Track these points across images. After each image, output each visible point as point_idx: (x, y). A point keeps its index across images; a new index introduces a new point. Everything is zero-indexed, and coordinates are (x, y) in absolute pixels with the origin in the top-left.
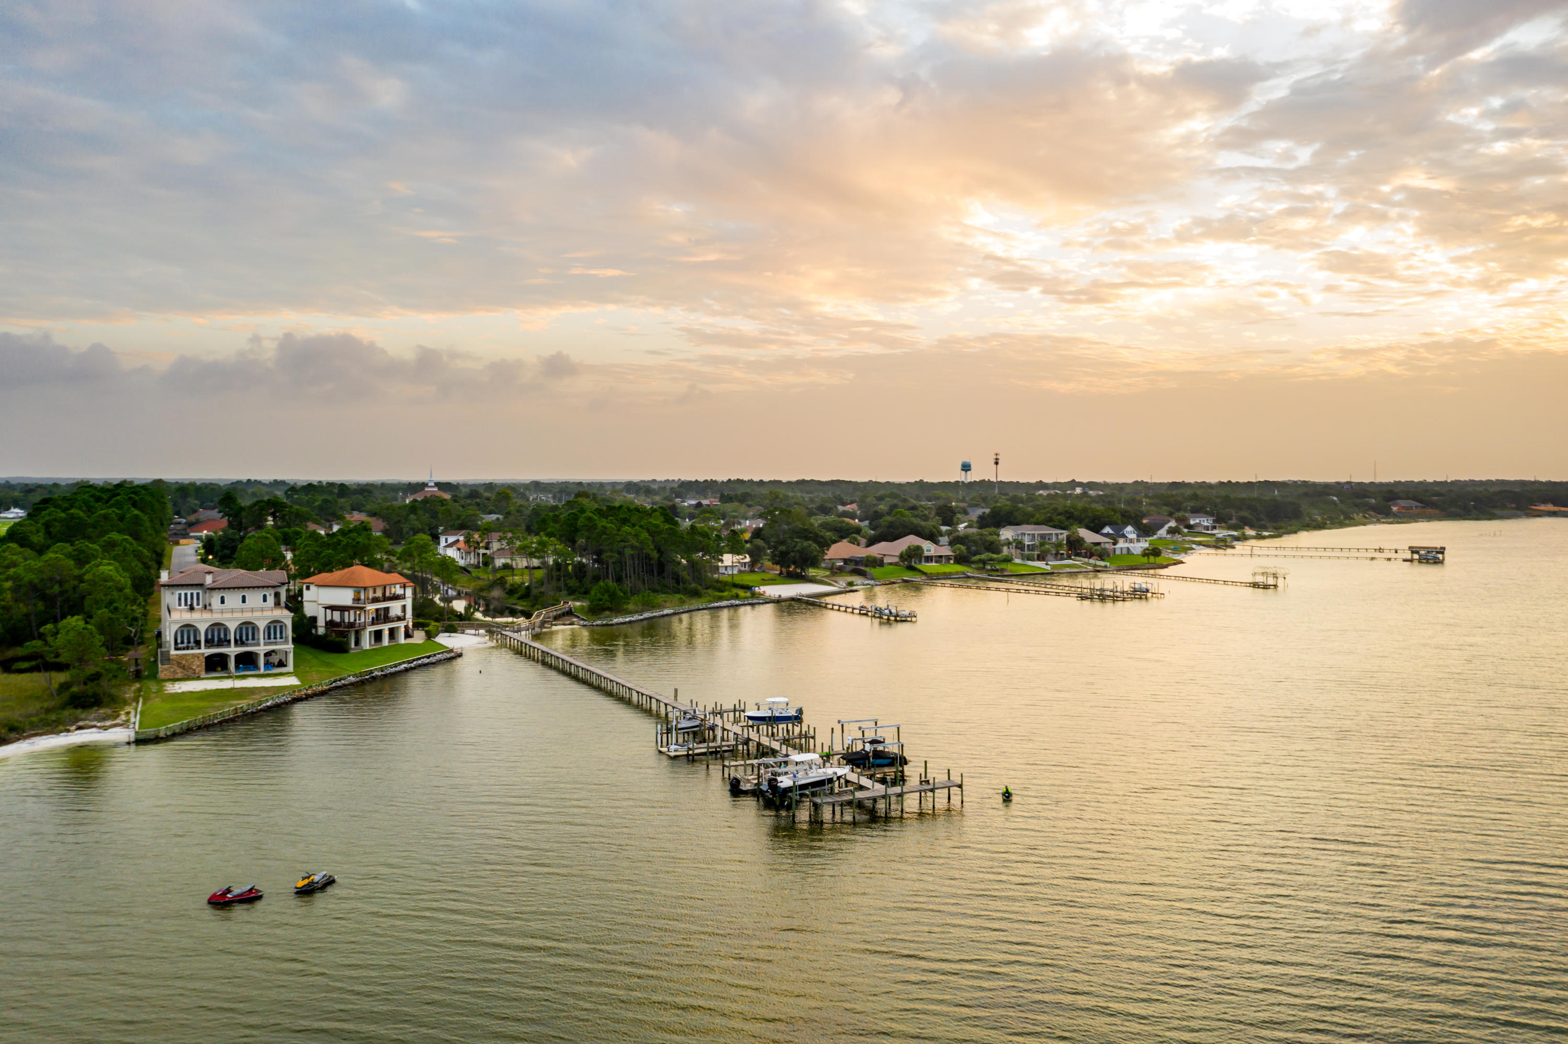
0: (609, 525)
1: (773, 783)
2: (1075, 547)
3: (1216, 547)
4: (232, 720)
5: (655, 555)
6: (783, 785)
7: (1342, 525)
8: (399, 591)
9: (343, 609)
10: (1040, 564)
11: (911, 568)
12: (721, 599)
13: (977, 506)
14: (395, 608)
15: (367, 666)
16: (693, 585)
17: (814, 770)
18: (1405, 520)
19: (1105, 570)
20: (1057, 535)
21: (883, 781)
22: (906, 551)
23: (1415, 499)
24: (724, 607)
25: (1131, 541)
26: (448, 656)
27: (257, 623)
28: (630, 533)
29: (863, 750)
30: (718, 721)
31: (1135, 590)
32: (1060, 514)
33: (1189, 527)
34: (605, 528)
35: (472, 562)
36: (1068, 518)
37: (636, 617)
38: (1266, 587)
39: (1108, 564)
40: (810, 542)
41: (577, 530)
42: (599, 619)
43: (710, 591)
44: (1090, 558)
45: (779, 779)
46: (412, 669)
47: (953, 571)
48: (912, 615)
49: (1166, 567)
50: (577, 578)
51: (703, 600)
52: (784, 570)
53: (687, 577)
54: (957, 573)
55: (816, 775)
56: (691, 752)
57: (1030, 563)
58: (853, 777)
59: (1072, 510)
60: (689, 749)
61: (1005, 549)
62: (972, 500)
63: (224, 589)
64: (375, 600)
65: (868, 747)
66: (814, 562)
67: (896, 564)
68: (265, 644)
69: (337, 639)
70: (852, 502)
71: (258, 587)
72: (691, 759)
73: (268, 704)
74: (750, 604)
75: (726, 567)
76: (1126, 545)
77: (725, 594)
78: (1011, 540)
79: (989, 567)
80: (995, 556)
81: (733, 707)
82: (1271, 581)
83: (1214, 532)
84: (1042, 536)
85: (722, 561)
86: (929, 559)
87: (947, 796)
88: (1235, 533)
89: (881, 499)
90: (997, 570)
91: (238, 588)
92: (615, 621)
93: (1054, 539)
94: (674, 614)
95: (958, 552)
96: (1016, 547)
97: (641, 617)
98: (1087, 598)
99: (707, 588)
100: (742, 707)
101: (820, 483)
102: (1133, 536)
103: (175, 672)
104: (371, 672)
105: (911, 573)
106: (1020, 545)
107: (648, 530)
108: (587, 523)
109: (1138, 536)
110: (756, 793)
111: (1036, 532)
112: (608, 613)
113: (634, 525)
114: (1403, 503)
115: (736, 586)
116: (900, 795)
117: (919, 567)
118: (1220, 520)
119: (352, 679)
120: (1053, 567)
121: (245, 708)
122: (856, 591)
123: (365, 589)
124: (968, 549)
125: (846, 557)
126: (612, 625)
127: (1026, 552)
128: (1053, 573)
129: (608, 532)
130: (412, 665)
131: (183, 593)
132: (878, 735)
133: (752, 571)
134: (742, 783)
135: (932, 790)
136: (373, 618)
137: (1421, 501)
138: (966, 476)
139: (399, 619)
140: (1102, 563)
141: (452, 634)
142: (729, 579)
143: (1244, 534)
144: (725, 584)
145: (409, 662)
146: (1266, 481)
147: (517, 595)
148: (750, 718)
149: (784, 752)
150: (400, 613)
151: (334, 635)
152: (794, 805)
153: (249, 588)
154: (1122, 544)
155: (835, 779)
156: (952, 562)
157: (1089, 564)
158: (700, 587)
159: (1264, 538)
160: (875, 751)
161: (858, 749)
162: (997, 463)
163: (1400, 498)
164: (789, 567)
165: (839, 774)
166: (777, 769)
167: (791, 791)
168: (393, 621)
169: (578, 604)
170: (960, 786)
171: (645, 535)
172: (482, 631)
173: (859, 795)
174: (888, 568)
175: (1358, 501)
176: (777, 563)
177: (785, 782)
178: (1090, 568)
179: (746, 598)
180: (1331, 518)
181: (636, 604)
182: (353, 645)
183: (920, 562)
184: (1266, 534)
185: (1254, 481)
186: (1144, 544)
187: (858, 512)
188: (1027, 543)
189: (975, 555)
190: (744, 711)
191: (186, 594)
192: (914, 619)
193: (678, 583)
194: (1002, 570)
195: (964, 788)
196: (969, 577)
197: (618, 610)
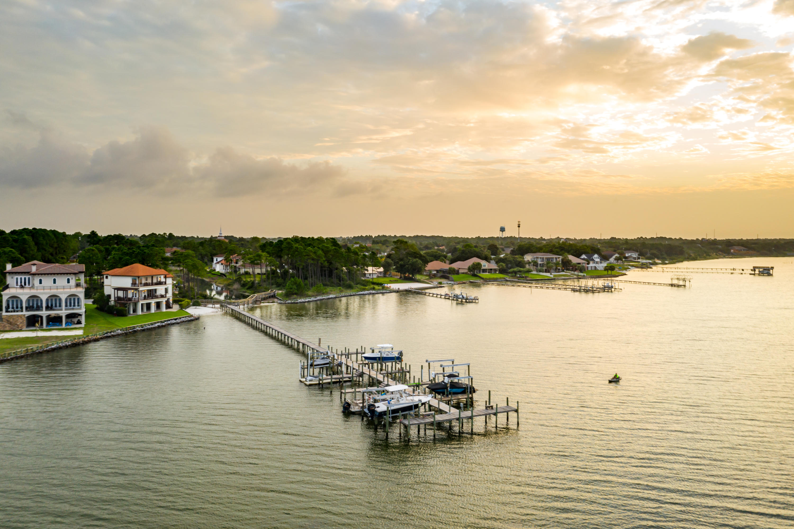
0: (299, 247)
1: (371, 408)
2: (566, 265)
3: (642, 268)
4: (22, 357)
5: (326, 264)
6: (379, 410)
7: (705, 258)
8: (163, 280)
9: (125, 290)
10: (548, 274)
11: (474, 275)
12: (364, 290)
13: (509, 247)
14: (161, 290)
15: (133, 324)
16: (349, 282)
17: (404, 398)
18: (738, 256)
19: (584, 277)
20: (556, 258)
21: (457, 406)
22: (472, 266)
23: (742, 245)
24: (366, 294)
25: (597, 263)
26: (189, 319)
27: (60, 296)
28: (311, 251)
29: (443, 382)
30: (344, 360)
31: (605, 287)
32: (557, 248)
33: (626, 258)
34: (297, 248)
35: (228, 271)
36: (562, 250)
37: (313, 299)
38: (679, 286)
39: (585, 275)
40: (417, 259)
41: (282, 250)
42: (290, 299)
43: (358, 286)
44: (575, 271)
45: (377, 405)
46: (163, 326)
47: (498, 277)
48: (476, 299)
49: (617, 276)
50: (282, 278)
51: (354, 290)
52: (402, 275)
53: (346, 278)
54: (501, 278)
55: (406, 401)
56: (321, 382)
57: (541, 273)
58: (434, 403)
59: (563, 246)
60: (320, 380)
61: (527, 266)
62: (506, 244)
63: (42, 274)
64: (146, 285)
65: (446, 380)
66: (419, 271)
67: (466, 273)
68: (66, 310)
69: (120, 308)
70: (442, 246)
71: (64, 274)
72: (321, 387)
73: (53, 347)
74: (381, 293)
75: (370, 274)
76: (594, 265)
77: (367, 287)
78: (530, 261)
79: (519, 276)
80: (522, 269)
81: (356, 351)
82: (681, 283)
83: (639, 260)
84: (548, 259)
85: (367, 270)
86: (484, 271)
87: (506, 417)
88: (651, 261)
89: (458, 243)
90: (523, 277)
91: (51, 274)
92: (299, 301)
93: (554, 261)
94: (336, 298)
95: (501, 267)
96: (533, 265)
97: (316, 299)
98: (577, 291)
99: (357, 284)
100: (363, 351)
101: (426, 237)
102: (598, 260)
103: (4, 326)
104: (134, 327)
105: (474, 278)
106: (535, 264)
107: (322, 250)
108: (287, 246)
109: (601, 260)
110: (361, 414)
111: (545, 257)
112: (295, 296)
113: (314, 247)
114: (736, 248)
115: (374, 283)
116: (471, 418)
117: (479, 275)
118: (642, 254)
119: (119, 332)
120: (555, 276)
121: (35, 349)
122: (443, 287)
123: (139, 277)
124: (507, 265)
125: (438, 269)
126: (297, 303)
127: (539, 268)
128: (555, 279)
129: (298, 250)
130: (164, 324)
131: (19, 277)
132: (454, 371)
133: (385, 276)
134: (352, 406)
135: (495, 414)
136: (145, 296)
137: (745, 247)
138: (502, 234)
139: (162, 296)
140: (582, 274)
141: (197, 307)
142: (371, 280)
143: (655, 262)
144: (368, 282)
145: (162, 322)
146: (661, 237)
147: (246, 287)
148: (366, 358)
149: (386, 383)
150: (163, 293)
151: (119, 305)
152: (387, 425)
153: (58, 274)
154: (592, 264)
155: (420, 405)
156: (497, 272)
157: (575, 275)
158: (352, 283)
159: (666, 264)
160: (452, 382)
161: (440, 381)
162: (519, 227)
163: (735, 245)
164: (405, 273)
165: (423, 402)
166: (377, 397)
167: (385, 415)
168: (158, 298)
169: (280, 292)
170: (517, 411)
171: (320, 252)
172: (218, 306)
173: (439, 418)
174: (461, 275)
175: (712, 246)
176: (398, 272)
177: (381, 407)
178: (575, 277)
179: (379, 289)
180: (699, 255)
181: (313, 292)
182: (131, 312)
183: (480, 272)
184: (667, 262)
185: (655, 237)
186: (605, 264)
187: (446, 250)
188: (539, 263)
189: (511, 268)
190: (364, 353)
191: (21, 279)
192: (477, 301)
193: (340, 281)
194: (526, 277)
195: (519, 411)
196: (507, 281)
197: (301, 294)
